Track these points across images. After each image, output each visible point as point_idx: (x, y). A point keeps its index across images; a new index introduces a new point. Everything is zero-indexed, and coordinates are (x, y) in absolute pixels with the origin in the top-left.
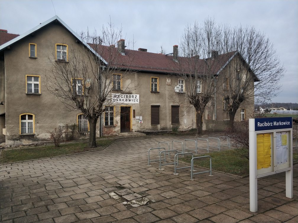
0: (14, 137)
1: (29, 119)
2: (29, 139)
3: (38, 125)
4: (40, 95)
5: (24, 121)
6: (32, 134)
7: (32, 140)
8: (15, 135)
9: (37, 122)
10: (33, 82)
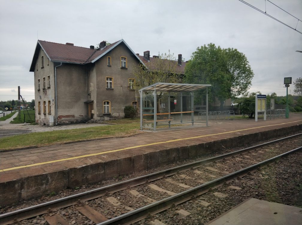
0: (101, 115)
1: (107, 104)
2: (108, 117)
3: (112, 108)
4: (113, 89)
5: (105, 105)
6: (109, 113)
7: (109, 117)
8: (101, 114)
9: (112, 106)
10: (109, 81)
